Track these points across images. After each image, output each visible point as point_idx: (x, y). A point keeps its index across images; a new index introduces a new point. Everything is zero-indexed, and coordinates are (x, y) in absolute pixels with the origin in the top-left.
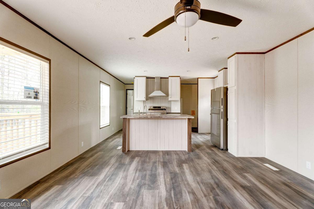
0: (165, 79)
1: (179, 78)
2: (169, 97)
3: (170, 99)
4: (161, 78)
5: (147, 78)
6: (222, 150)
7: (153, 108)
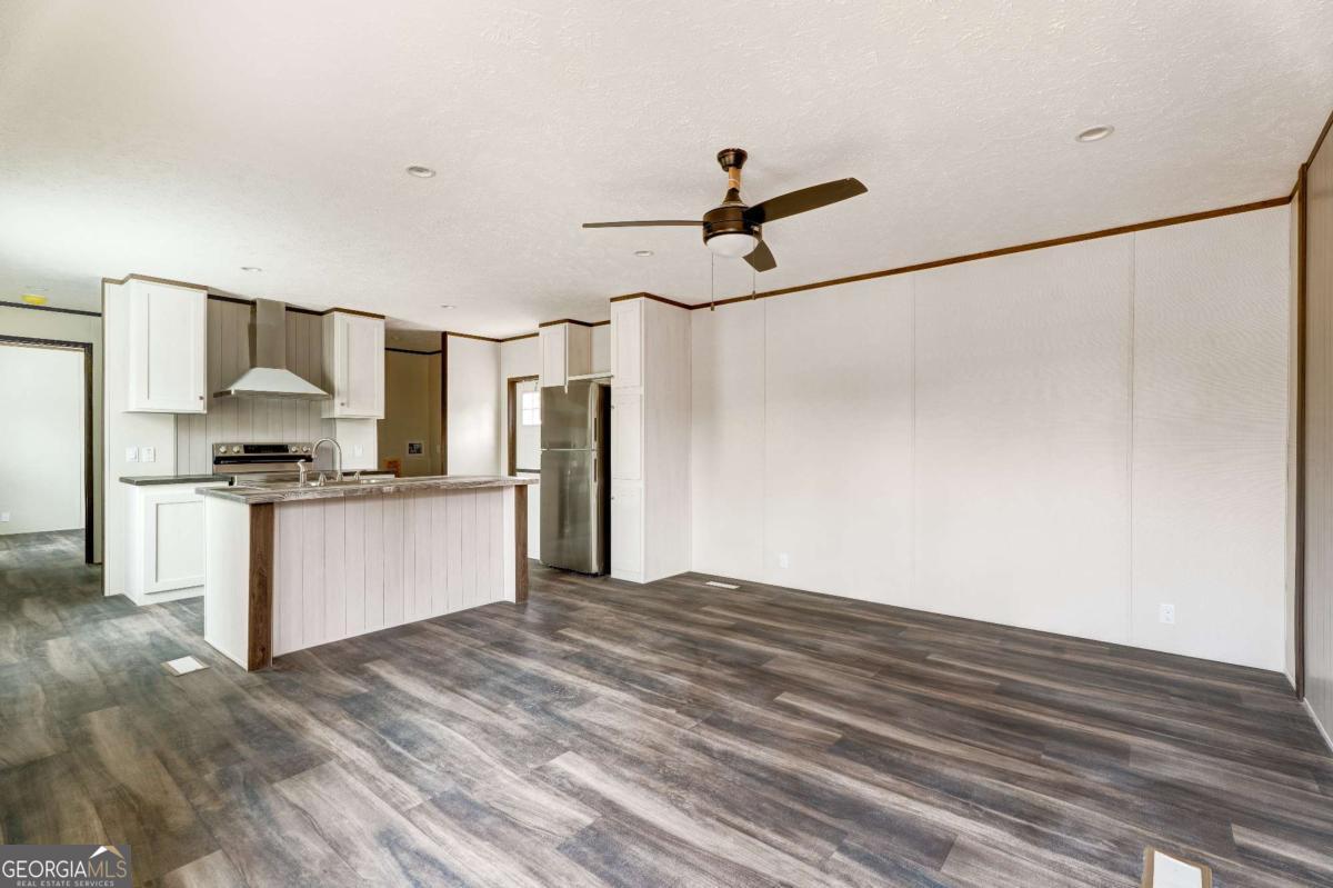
0: (306, 315)
1: (381, 322)
2: (337, 401)
3: (338, 412)
4: (289, 309)
5: (210, 296)
6: (595, 575)
7: (242, 450)
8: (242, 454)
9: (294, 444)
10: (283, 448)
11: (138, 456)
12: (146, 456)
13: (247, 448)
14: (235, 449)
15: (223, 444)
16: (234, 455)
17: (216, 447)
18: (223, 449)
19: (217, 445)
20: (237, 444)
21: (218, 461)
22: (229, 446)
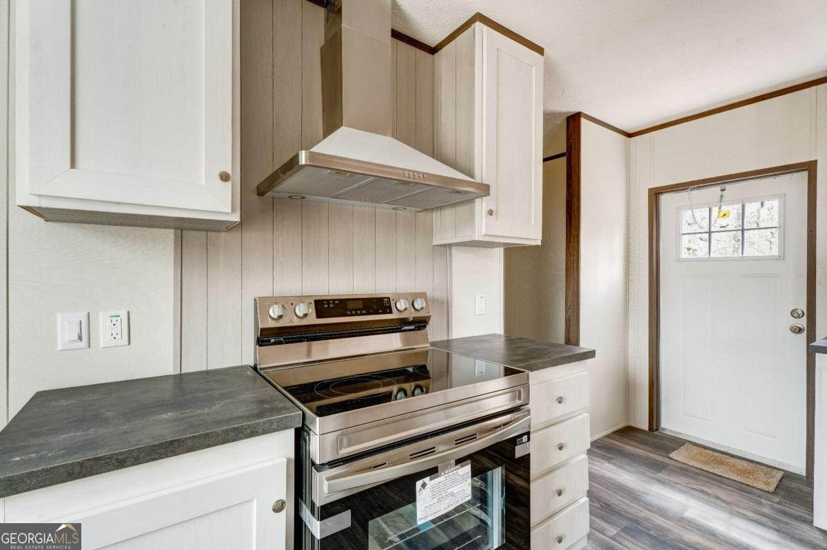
7: (312, 311)
8: (313, 320)
9: (401, 296)
10: (380, 304)
11: (85, 335)
12: (105, 331)
13: (323, 307)
14: (301, 310)
15: (275, 300)
16: (297, 322)
17: (261, 305)
18: (275, 311)
19: (263, 299)
20: (301, 299)
21: (266, 337)
22: (287, 302)
